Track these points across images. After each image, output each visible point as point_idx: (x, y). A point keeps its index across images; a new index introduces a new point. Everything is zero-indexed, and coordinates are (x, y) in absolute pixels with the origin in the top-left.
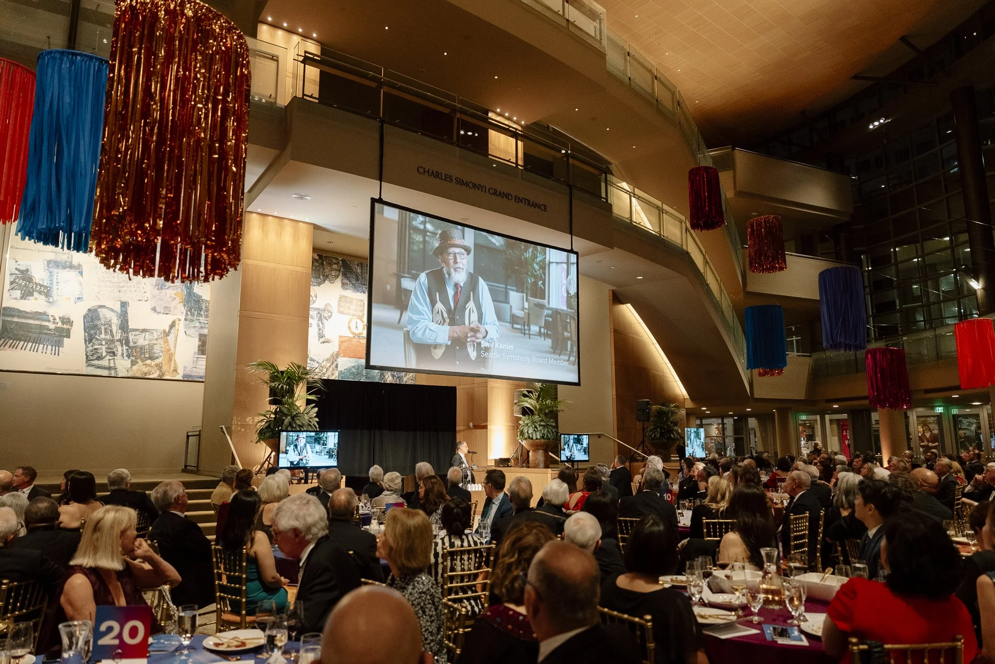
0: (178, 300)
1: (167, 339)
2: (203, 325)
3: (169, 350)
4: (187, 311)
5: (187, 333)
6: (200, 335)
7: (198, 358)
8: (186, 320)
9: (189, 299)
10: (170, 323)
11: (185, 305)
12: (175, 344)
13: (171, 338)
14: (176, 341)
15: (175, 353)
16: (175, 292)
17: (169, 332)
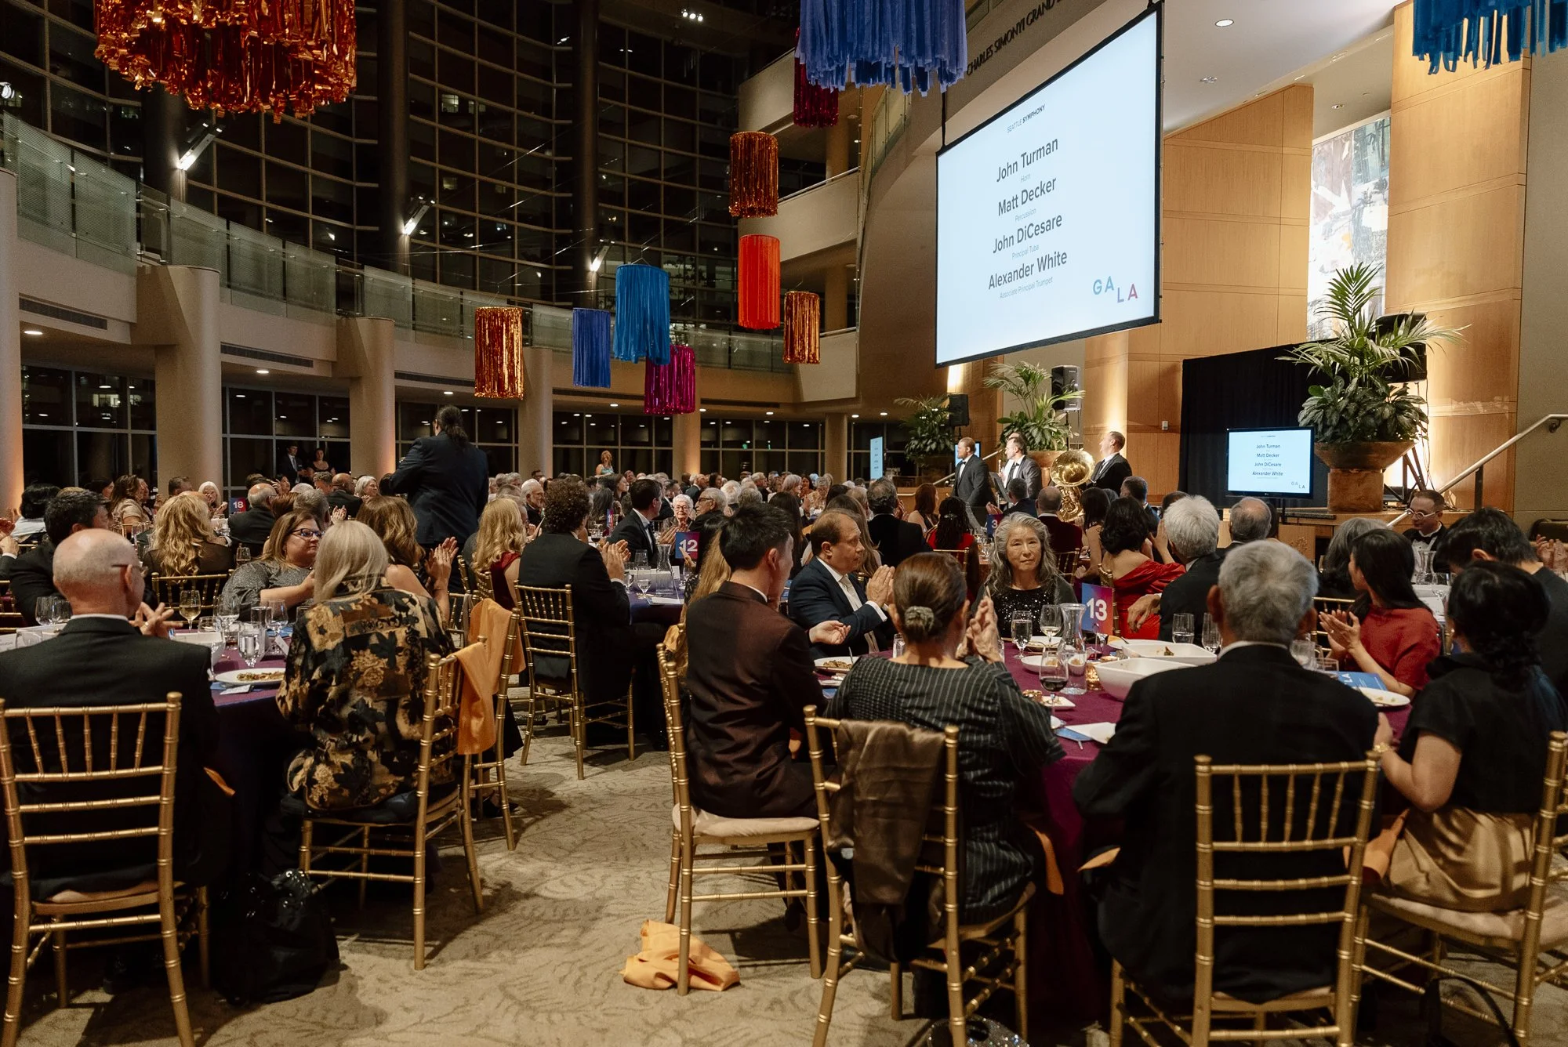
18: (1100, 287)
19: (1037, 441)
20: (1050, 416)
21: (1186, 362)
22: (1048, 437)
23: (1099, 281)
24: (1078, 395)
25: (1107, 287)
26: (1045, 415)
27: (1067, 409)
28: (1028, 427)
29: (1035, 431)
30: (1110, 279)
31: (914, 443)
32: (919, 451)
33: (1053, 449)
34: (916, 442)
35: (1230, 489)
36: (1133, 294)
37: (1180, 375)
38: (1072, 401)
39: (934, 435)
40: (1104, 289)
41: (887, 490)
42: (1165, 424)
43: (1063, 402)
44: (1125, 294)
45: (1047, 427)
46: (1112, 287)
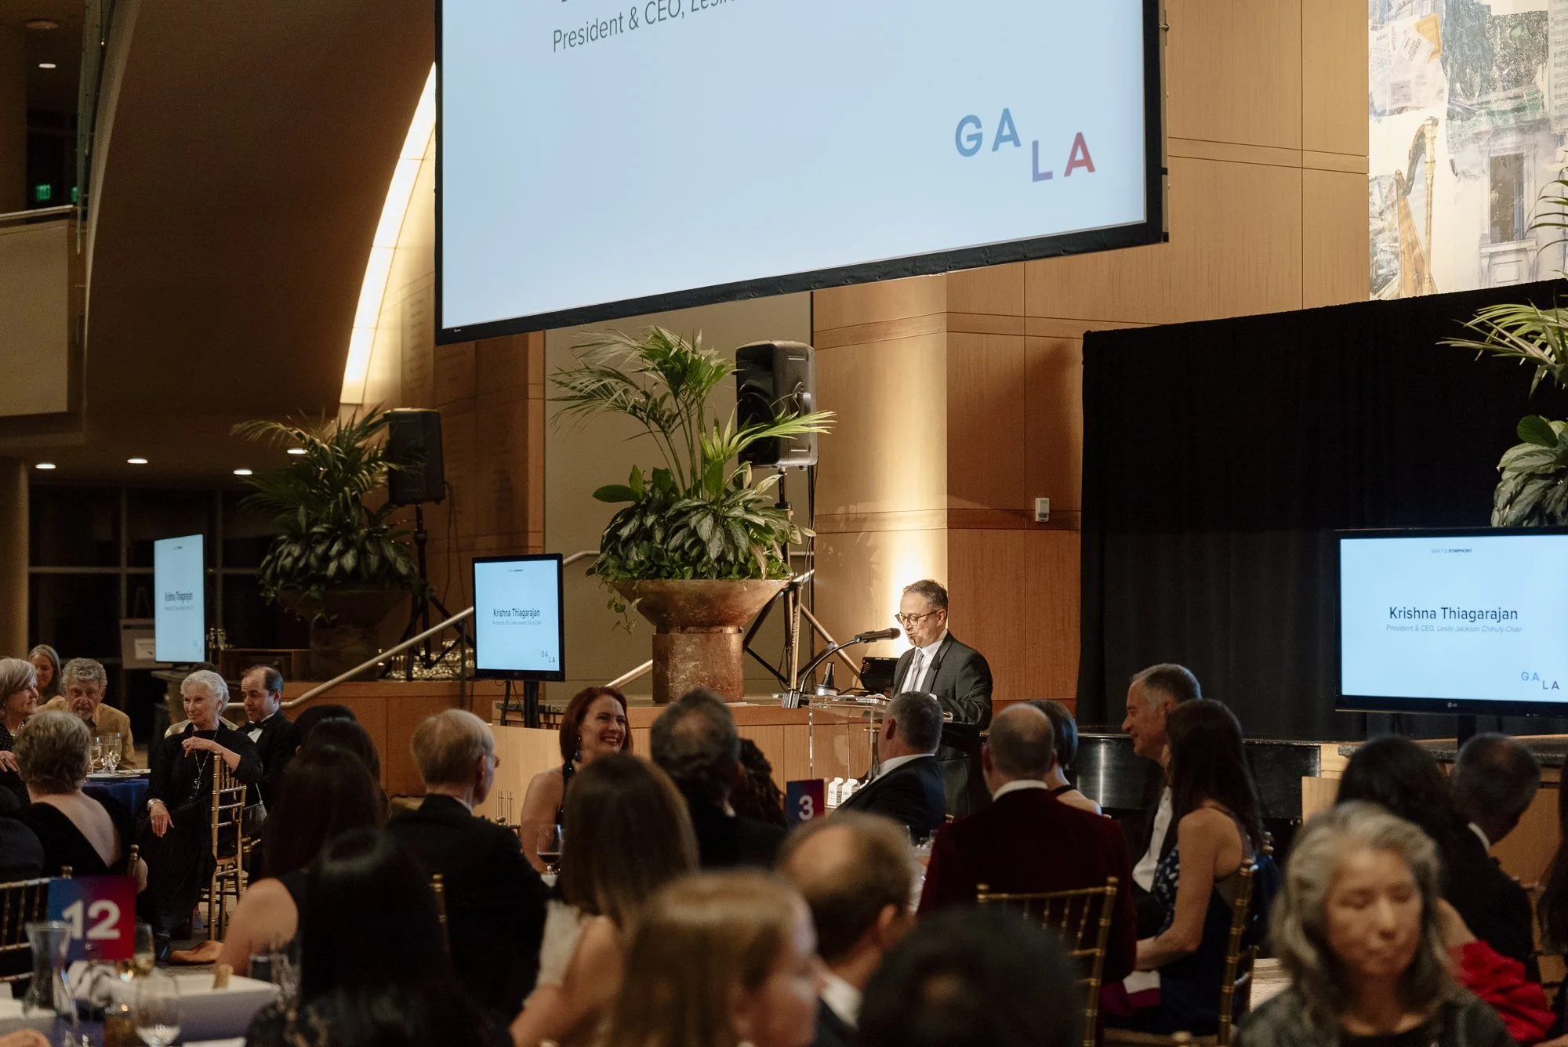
0: (1427, 46)
1: (1406, 206)
2: (1500, 122)
3: (1413, 245)
4: (1452, 82)
5: (1458, 169)
6: (1497, 164)
7: (1492, 255)
8: (1451, 116)
9: (1453, 32)
10: (1409, 144)
11: (1444, 62)
12: (1429, 218)
13: (1416, 200)
14: (1429, 204)
15: (1429, 251)
16: (1416, 18)
17: (1411, 178)
18: (978, 138)
19: (714, 551)
20: (739, 482)
21: (1093, 340)
22: (743, 542)
23: (974, 120)
24: (811, 424)
25: (1000, 139)
26: (728, 480)
27: (783, 464)
28: (681, 514)
29: (705, 528)
30: (1006, 116)
31: (290, 553)
32: (304, 576)
33: (757, 574)
34: (296, 551)
35: (1348, 689)
36: (1081, 157)
37: (1075, 375)
38: (799, 442)
39: (349, 529)
40: (989, 139)
41: (713, 735)
42: (1041, 506)
43: (775, 441)
44: (1055, 159)
45: (738, 512)
46: (1014, 138)
